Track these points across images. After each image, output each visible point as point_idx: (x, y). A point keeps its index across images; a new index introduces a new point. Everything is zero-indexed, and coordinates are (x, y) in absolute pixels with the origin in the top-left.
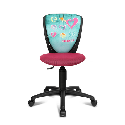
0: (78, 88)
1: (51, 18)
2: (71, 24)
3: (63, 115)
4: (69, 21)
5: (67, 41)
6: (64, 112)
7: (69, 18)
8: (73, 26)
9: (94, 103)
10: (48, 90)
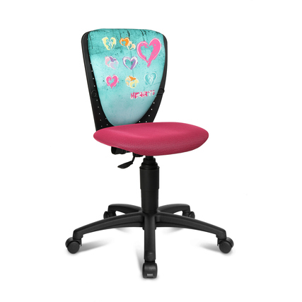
0: (185, 209)
1: (103, 39)
2: (148, 53)
3: (152, 275)
4: (143, 47)
5: (141, 95)
6: (152, 268)
7: (140, 40)
8: (152, 58)
9: (225, 245)
10: (115, 215)
